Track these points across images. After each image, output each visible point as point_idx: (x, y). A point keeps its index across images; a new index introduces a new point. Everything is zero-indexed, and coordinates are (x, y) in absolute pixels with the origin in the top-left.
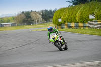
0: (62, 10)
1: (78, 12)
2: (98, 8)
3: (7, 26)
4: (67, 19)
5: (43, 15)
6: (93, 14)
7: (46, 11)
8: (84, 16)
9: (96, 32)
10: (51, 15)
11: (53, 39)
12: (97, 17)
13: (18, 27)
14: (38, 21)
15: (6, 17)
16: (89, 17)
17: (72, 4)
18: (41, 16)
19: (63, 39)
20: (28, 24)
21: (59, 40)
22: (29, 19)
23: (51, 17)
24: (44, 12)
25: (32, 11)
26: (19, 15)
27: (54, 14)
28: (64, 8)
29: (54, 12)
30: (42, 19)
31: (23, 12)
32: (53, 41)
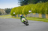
2: (33, 7)
4: (18, 12)
5: (6, 11)
7: (7, 9)
8: (26, 11)
9: (32, 19)
10: (10, 11)
11: (23, 20)
12: (33, 11)
14: (3, 14)
16: (28, 11)
17: (20, 5)
18: (5, 11)
21: (26, 21)
23: (10, 12)
27: (12, 10)
28: (16, 7)
29: (11, 9)
30: (5, 13)
32: (23, 21)
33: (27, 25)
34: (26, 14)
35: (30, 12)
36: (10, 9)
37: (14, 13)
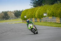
0: (27, 10)
1: (37, 12)
2: (49, 9)
4: (30, 16)
6: (46, 13)
7: (17, 11)
8: (41, 14)
9: (48, 24)
10: (20, 14)
14: (12, 17)
17: (33, 7)
18: (14, 14)
19: (35, 27)
20: (6, 19)
22: (7, 16)
24: (16, 12)
25: (8, 11)
28: (28, 10)
29: (22, 11)
30: (14, 16)
32: (30, 28)
33: (35, 34)
34: (40, 18)
35: (45, 15)
36: (20, 11)
37: (25, 17)
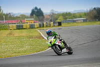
3: (79, 21)
13: (90, 23)
15: (78, 13)
21: (57, 43)
26: (91, 11)
31: (95, 9)
